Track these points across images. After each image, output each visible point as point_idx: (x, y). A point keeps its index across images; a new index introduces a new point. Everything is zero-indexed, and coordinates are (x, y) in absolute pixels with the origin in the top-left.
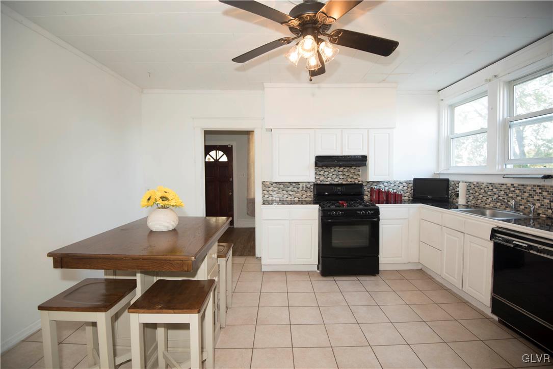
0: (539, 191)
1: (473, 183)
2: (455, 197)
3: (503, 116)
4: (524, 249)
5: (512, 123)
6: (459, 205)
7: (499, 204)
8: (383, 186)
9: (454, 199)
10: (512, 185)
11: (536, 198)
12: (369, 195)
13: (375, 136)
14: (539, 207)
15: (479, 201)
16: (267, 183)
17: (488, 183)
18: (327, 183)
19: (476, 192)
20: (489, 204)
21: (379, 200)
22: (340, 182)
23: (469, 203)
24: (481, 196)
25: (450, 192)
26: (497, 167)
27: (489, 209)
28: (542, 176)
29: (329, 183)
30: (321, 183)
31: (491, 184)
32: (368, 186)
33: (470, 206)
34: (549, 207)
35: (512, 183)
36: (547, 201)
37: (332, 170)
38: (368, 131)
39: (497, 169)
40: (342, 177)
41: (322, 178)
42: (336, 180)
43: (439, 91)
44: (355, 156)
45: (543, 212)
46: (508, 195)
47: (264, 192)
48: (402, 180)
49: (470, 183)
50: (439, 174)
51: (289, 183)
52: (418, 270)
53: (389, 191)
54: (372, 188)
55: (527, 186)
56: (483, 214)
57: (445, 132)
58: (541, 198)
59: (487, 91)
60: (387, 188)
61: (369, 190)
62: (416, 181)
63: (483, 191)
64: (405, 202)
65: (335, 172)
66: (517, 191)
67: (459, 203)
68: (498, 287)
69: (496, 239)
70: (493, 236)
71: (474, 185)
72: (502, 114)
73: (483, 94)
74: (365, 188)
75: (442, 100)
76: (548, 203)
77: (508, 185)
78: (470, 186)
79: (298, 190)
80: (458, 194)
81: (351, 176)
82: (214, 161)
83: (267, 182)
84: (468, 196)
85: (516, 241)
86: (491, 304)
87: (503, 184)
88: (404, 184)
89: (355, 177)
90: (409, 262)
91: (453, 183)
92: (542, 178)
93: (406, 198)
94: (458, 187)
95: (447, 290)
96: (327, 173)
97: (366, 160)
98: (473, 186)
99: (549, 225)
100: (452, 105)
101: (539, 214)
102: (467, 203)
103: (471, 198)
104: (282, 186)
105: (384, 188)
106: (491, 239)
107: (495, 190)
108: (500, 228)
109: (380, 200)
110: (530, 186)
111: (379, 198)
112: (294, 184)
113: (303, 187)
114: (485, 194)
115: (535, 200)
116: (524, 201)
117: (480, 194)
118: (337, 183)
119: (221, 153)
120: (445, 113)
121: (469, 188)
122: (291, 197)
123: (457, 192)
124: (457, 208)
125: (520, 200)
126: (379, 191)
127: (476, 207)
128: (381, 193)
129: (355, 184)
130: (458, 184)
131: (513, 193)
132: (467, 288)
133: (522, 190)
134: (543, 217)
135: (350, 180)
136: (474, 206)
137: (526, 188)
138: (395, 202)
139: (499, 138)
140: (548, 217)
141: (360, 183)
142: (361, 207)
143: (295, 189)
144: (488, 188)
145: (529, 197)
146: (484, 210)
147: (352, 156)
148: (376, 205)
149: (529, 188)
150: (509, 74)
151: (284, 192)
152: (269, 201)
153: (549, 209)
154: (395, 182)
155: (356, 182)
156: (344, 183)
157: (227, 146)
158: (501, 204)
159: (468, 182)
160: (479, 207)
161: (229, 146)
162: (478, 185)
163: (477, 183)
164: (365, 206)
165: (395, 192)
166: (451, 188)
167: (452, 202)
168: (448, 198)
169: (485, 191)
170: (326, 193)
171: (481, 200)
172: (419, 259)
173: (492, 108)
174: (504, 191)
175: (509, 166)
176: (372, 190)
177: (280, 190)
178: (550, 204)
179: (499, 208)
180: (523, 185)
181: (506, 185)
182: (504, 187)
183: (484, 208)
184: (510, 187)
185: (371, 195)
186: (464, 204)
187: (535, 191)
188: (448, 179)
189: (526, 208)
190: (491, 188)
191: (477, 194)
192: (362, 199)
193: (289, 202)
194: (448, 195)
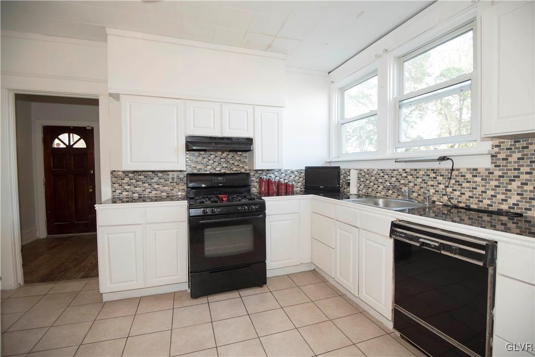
0: (433, 175)
1: (363, 170)
2: (346, 187)
3: (393, 95)
4: (433, 248)
5: (402, 102)
6: (352, 194)
7: (390, 192)
8: (273, 176)
9: (345, 188)
10: (404, 170)
11: (430, 183)
12: (258, 187)
13: (261, 115)
14: (433, 193)
15: (370, 190)
16: (119, 173)
17: (378, 170)
18: (206, 172)
19: (367, 180)
20: (380, 193)
21: (268, 192)
22: (223, 171)
23: (360, 192)
24: (372, 184)
25: (341, 181)
26: (388, 152)
27: (381, 198)
28: (437, 158)
29: (209, 172)
30: (199, 172)
31: (381, 170)
32: (257, 175)
33: (360, 195)
34: (445, 193)
35: (404, 168)
36: (442, 186)
37: (213, 156)
38: (254, 108)
39: (389, 153)
40: (225, 165)
41: (199, 167)
42: (218, 169)
43: (329, 73)
44: (238, 139)
45: (438, 199)
46: (400, 182)
47: (115, 185)
48: (294, 169)
49: (361, 170)
50: (330, 162)
51: (153, 172)
52: (310, 271)
53: (279, 181)
54: (261, 178)
55: (420, 170)
56: (376, 204)
57: (335, 118)
58: (435, 183)
59: (376, 70)
60: (278, 178)
61: (258, 180)
62: (308, 169)
63: (373, 178)
64: (297, 194)
65: (217, 159)
66: (410, 177)
67: (351, 193)
68: (401, 296)
69: (397, 235)
70: (392, 232)
71: (364, 172)
72: (392, 93)
73: (374, 73)
74: (252, 179)
75: (333, 82)
76: (443, 189)
77: (399, 170)
78: (361, 174)
79: (167, 182)
80: (349, 183)
81: (236, 163)
82: (65, 147)
83: (118, 171)
84: (359, 185)
85: (424, 238)
86: (392, 316)
87: (394, 170)
88: (296, 173)
89: (241, 165)
90: (301, 264)
91: (343, 171)
92: (438, 160)
93: (299, 189)
94: (349, 175)
95: (342, 296)
96: (206, 160)
97: (252, 144)
98: (363, 174)
99: (444, 214)
100: (341, 88)
101: (434, 202)
102: (358, 192)
103: (362, 187)
104: (142, 177)
105: (275, 179)
106: (390, 236)
107: (386, 177)
108: (400, 221)
109: (270, 192)
110: (424, 170)
111: (268, 190)
112: (160, 175)
113: (173, 179)
114: (376, 182)
115: (429, 186)
116: (417, 188)
117: (371, 182)
118: (219, 172)
119: (77, 137)
120: (336, 98)
121: (360, 176)
122: (156, 192)
123: (348, 181)
124: (349, 198)
125: (412, 187)
126: (269, 182)
127: (368, 196)
128: (270, 184)
129: (241, 173)
130: (349, 172)
131: (405, 179)
132: (363, 295)
133: (415, 175)
134: (439, 205)
135: (235, 169)
136: (365, 195)
137: (419, 173)
138: (287, 194)
139: (389, 120)
140: (444, 205)
141: (247, 172)
142: (244, 201)
143: (162, 181)
144: (379, 174)
145: (422, 183)
146: (376, 200)
147: (235, 138)
148: (263, 198)
149: (422, 173)
150: (400, 46)
151: (146, 185)
152: (124, 198)
153: (445, 195)
154: (286, 171)
155: (243, 171)
156: (228, 172)
157: (86, 127)
158: (393, 192)
159: (358, 170)
160: (370, 196)
161: (87, 128)
162: (369, 172)
163: (368, 170)
164: (250, 199)
165: (287, 183)
166: (342, 176)
167: (344, 192)
168: (339, 187)
169: (376, 178)
170: (203, 186)
171: (372, 188)
172: (312, 259)
173: (382, 87)
174: (395, 177)
175: (399, 150)
176: (261, 181)
177: (140, 183)
178: (446, 190)
179: (391, 197)
180: (415, 170)
181: (398, 170)
182: (395, 172)
183: (376, 197)
184: (403, 172)
185: (260, 187)
186: (356, 193)
187: (429, 175)
188: (339, 167)
189: (420, 195)
190: (382, 174)
191: (368, 182)
192: (249, 191)
193: (153, 198)
194: (339, 185)
